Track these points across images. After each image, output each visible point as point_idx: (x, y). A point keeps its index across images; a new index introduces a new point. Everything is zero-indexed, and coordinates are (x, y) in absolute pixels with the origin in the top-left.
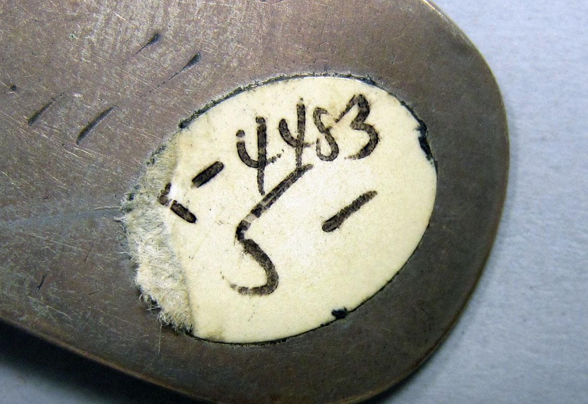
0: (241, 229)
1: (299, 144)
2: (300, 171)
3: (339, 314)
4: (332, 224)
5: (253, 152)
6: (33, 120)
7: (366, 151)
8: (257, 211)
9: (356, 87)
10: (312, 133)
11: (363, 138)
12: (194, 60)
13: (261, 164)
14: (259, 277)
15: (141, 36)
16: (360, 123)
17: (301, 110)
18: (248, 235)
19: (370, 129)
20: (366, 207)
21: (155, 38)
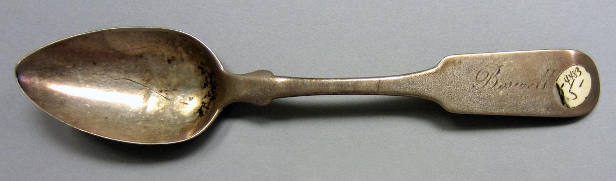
0: (570, 91)
1: (572, 77)
2: (574, 80)
3: (586, 98)
4: (580, 86)
5: (567, 80)
6: (537, 87)
7: (580, 74)
8: (571, 88)
9: (575, 66)
10: (573, 75)
11: (579, 73)
12: (554, 71)
13: (569, 81)
14: (575, 97)
15: (546, 71)
16: (578, 71)
17: (570, 72)
18: (571, 91)
19: (579, 71)
20: (584, 82)
21: (548, 70)
